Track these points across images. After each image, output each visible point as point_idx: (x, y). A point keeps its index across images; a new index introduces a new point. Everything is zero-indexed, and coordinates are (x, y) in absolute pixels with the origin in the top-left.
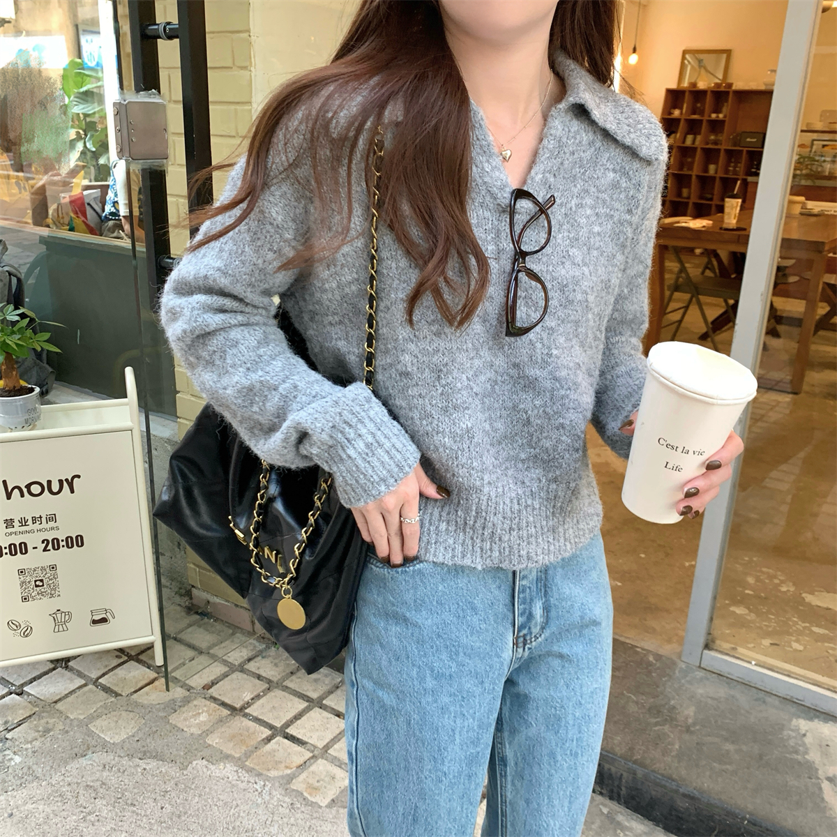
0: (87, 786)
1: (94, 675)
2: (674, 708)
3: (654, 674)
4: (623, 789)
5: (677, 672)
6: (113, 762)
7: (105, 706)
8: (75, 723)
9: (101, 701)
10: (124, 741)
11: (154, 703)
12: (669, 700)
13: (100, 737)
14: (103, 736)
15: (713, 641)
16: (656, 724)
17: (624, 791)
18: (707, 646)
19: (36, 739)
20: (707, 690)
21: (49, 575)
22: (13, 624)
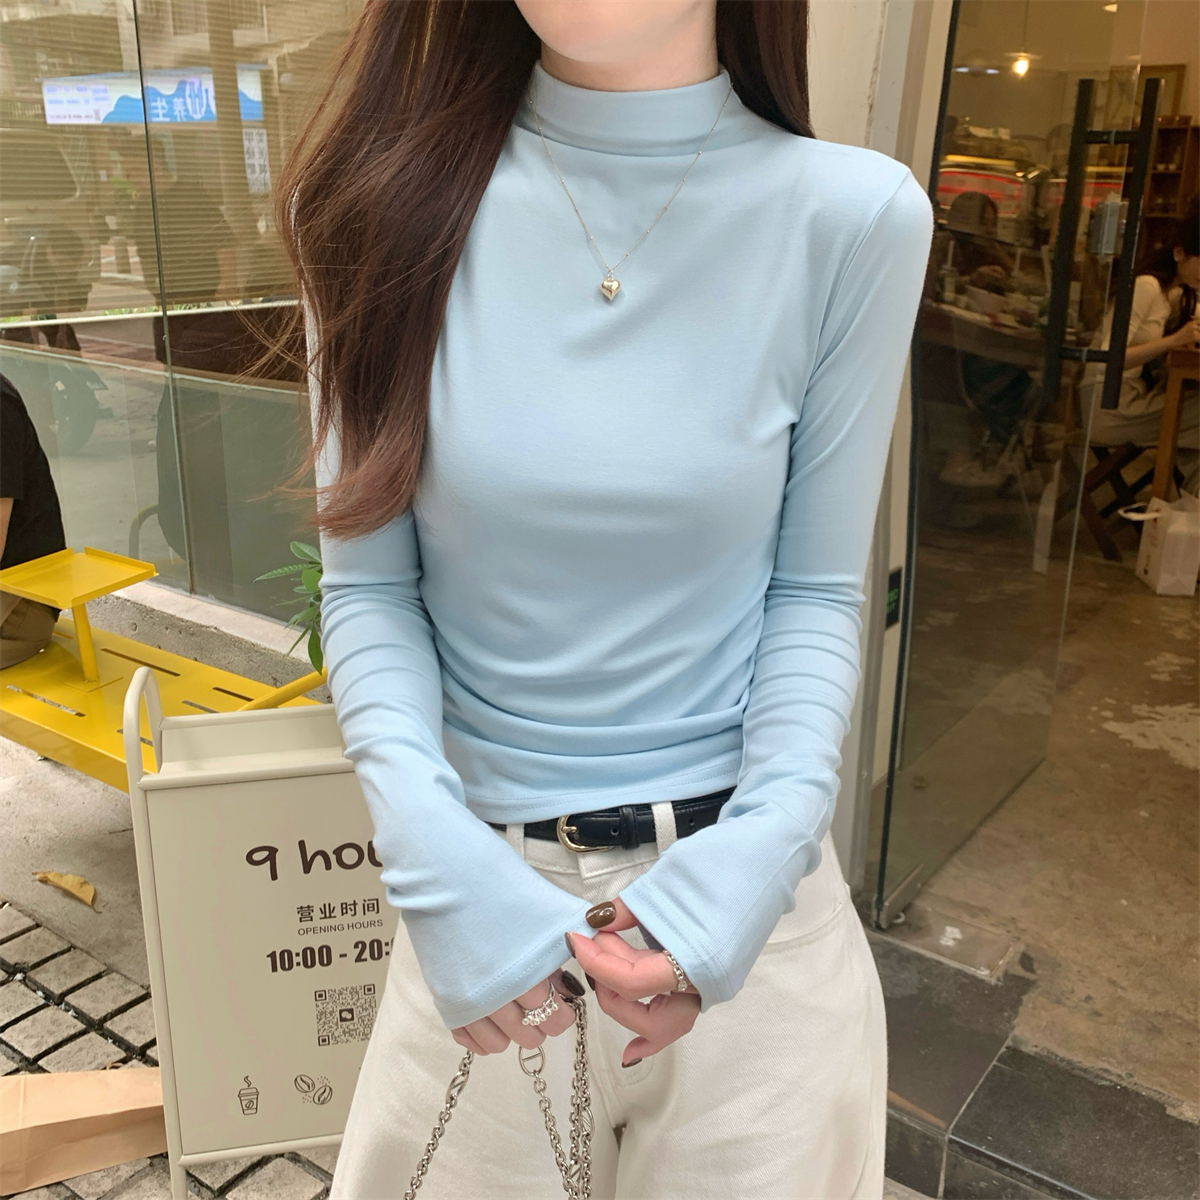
21: (363, 1001)
22: (303, 1083)
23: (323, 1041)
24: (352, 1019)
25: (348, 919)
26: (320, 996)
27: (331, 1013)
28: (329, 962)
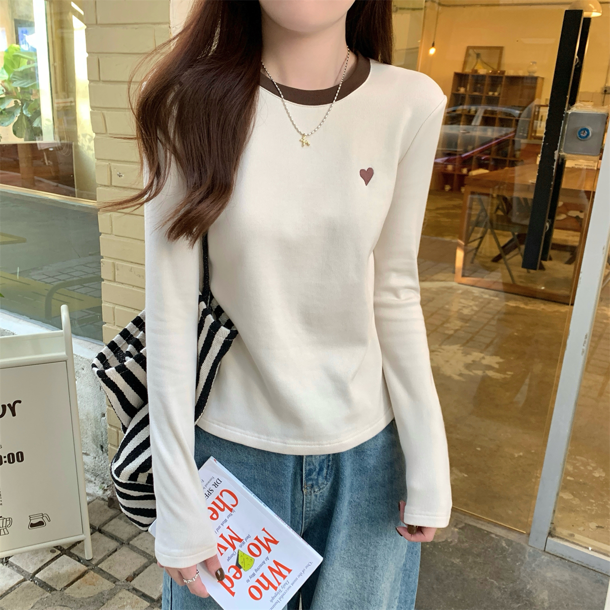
1: (31, 570)
2: (531, 592)
3: (509, 560)
5: (527, 556)
7: (42, 602)
9: (37, 596)
11: (84, 596)
12: (526, 585)
15: (554, 529)
18: (550, 534)
20: (554, 574)
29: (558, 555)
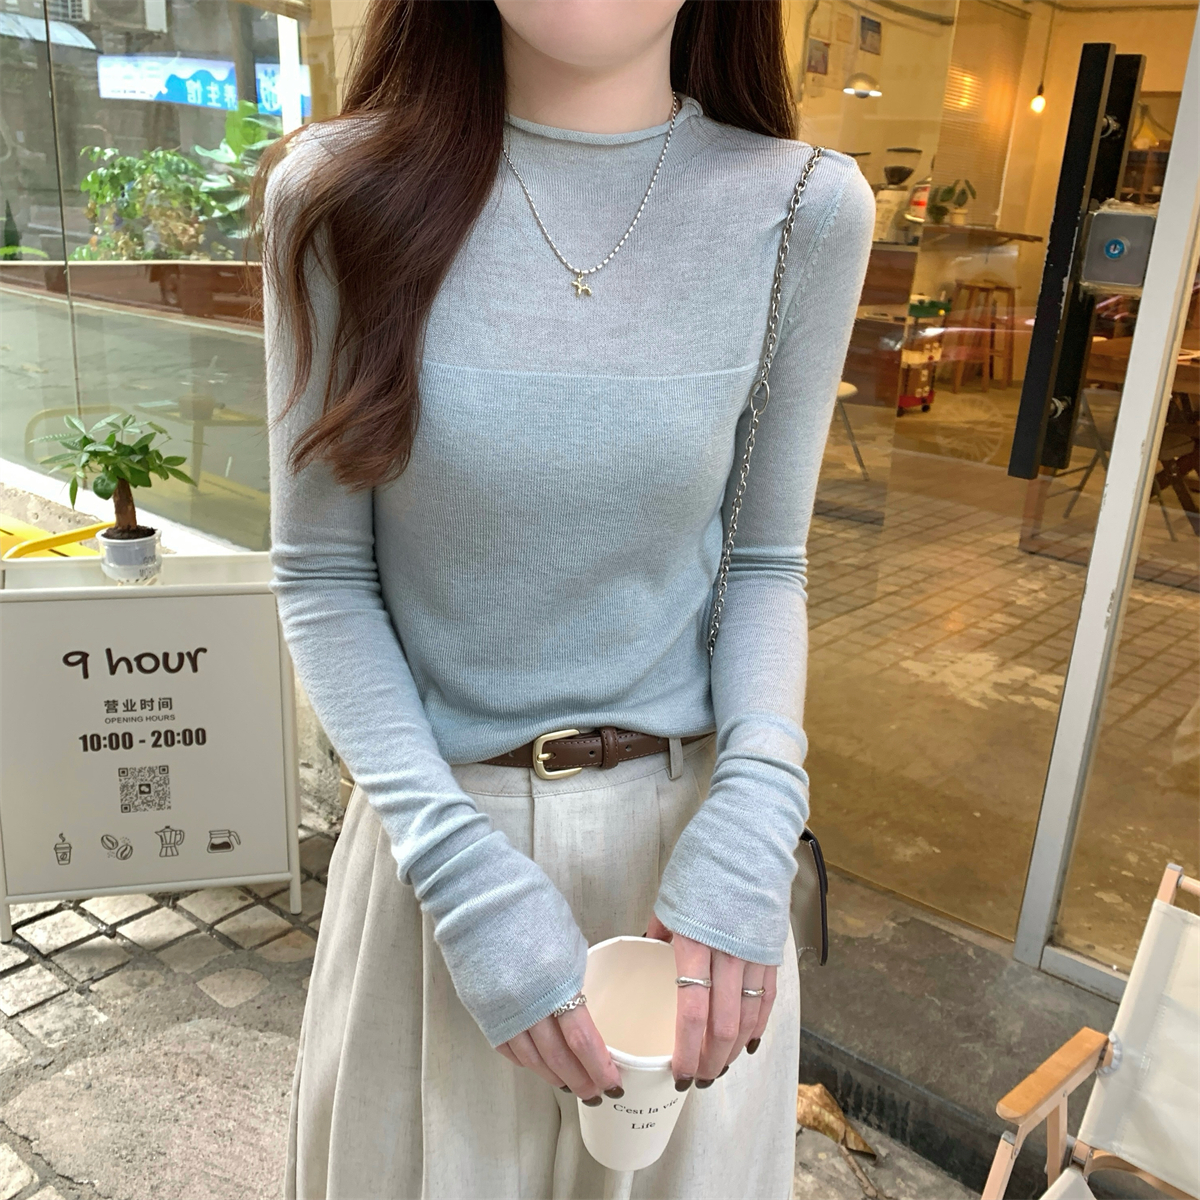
0: (189, 1058)
1: (209, 919)
2: (993, 1020)
3: (971, 974)
4: (910, 1124)
5: (1005, 973)
6: (224, 1032)
7: (220, 961)
8: (179, 978)
9: (215, 953)
10: (240, 1007)
11: (284, 961)
12: (988, 1010)
13: (210, 999)
14: (214, 997)
15: (1061, 934)
16: (965, 1040)
17: (910, 1127)
18: (1051, 941)
19: (129, 995)
20: (1044, 1001)
21: (158, 779)
22: (108, 841)
23: (125, 809)
24: (149, 792)
25: (146, 712)
26: (123, 772)
27: (132, 786)
28: (131, 746)
29: (1060, 976)
